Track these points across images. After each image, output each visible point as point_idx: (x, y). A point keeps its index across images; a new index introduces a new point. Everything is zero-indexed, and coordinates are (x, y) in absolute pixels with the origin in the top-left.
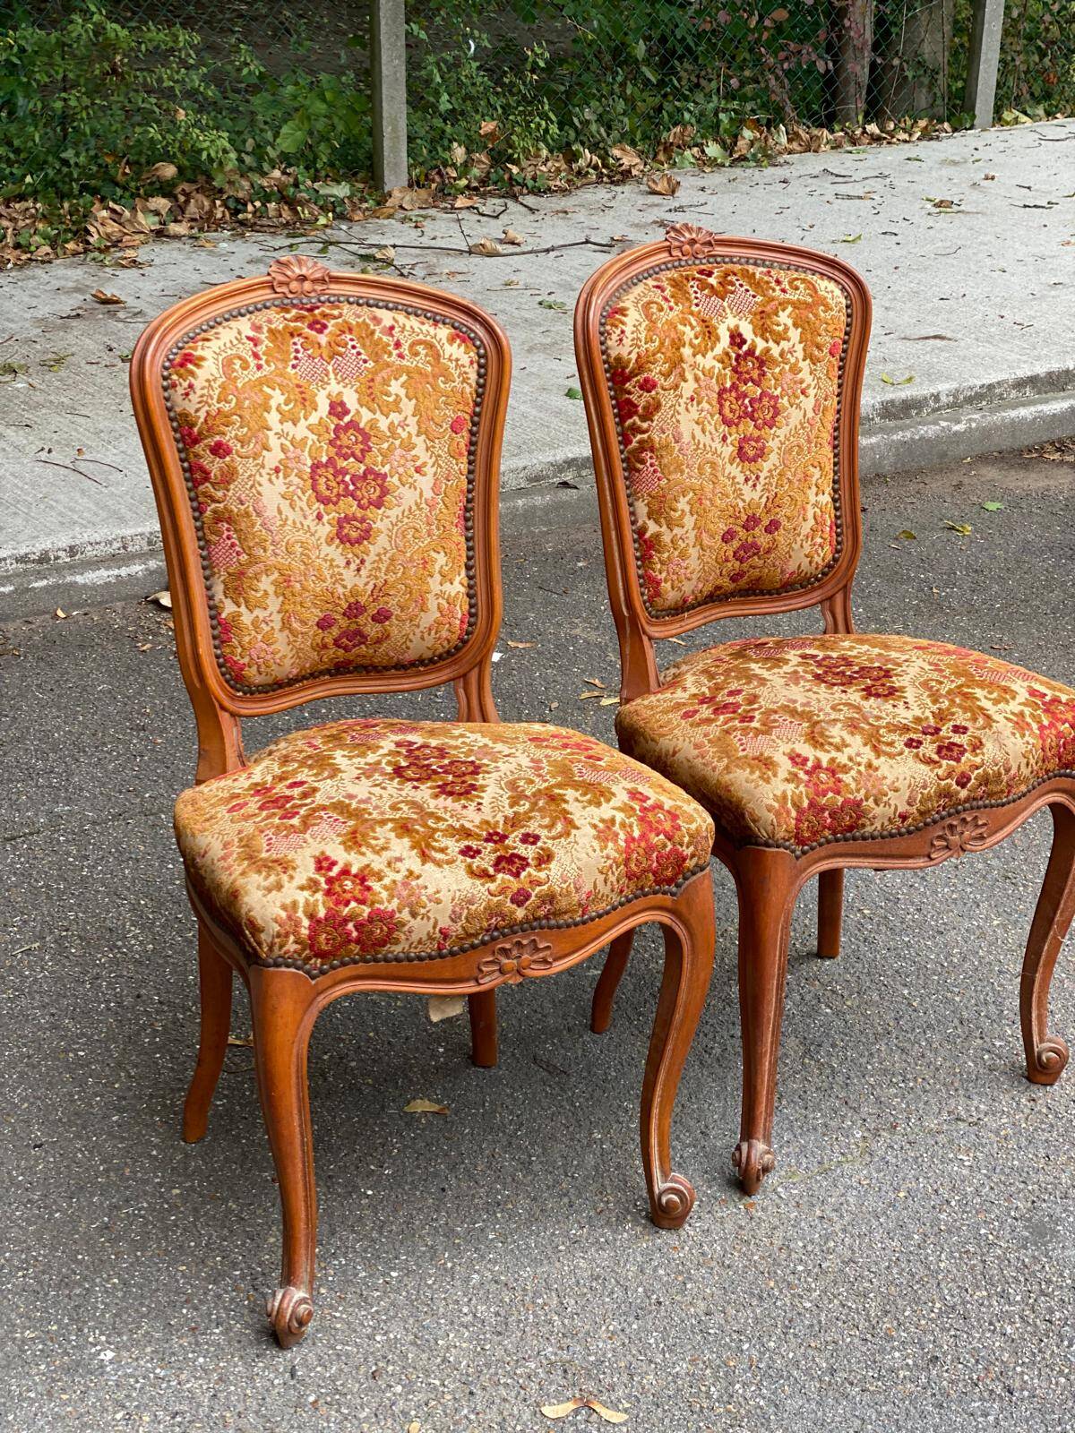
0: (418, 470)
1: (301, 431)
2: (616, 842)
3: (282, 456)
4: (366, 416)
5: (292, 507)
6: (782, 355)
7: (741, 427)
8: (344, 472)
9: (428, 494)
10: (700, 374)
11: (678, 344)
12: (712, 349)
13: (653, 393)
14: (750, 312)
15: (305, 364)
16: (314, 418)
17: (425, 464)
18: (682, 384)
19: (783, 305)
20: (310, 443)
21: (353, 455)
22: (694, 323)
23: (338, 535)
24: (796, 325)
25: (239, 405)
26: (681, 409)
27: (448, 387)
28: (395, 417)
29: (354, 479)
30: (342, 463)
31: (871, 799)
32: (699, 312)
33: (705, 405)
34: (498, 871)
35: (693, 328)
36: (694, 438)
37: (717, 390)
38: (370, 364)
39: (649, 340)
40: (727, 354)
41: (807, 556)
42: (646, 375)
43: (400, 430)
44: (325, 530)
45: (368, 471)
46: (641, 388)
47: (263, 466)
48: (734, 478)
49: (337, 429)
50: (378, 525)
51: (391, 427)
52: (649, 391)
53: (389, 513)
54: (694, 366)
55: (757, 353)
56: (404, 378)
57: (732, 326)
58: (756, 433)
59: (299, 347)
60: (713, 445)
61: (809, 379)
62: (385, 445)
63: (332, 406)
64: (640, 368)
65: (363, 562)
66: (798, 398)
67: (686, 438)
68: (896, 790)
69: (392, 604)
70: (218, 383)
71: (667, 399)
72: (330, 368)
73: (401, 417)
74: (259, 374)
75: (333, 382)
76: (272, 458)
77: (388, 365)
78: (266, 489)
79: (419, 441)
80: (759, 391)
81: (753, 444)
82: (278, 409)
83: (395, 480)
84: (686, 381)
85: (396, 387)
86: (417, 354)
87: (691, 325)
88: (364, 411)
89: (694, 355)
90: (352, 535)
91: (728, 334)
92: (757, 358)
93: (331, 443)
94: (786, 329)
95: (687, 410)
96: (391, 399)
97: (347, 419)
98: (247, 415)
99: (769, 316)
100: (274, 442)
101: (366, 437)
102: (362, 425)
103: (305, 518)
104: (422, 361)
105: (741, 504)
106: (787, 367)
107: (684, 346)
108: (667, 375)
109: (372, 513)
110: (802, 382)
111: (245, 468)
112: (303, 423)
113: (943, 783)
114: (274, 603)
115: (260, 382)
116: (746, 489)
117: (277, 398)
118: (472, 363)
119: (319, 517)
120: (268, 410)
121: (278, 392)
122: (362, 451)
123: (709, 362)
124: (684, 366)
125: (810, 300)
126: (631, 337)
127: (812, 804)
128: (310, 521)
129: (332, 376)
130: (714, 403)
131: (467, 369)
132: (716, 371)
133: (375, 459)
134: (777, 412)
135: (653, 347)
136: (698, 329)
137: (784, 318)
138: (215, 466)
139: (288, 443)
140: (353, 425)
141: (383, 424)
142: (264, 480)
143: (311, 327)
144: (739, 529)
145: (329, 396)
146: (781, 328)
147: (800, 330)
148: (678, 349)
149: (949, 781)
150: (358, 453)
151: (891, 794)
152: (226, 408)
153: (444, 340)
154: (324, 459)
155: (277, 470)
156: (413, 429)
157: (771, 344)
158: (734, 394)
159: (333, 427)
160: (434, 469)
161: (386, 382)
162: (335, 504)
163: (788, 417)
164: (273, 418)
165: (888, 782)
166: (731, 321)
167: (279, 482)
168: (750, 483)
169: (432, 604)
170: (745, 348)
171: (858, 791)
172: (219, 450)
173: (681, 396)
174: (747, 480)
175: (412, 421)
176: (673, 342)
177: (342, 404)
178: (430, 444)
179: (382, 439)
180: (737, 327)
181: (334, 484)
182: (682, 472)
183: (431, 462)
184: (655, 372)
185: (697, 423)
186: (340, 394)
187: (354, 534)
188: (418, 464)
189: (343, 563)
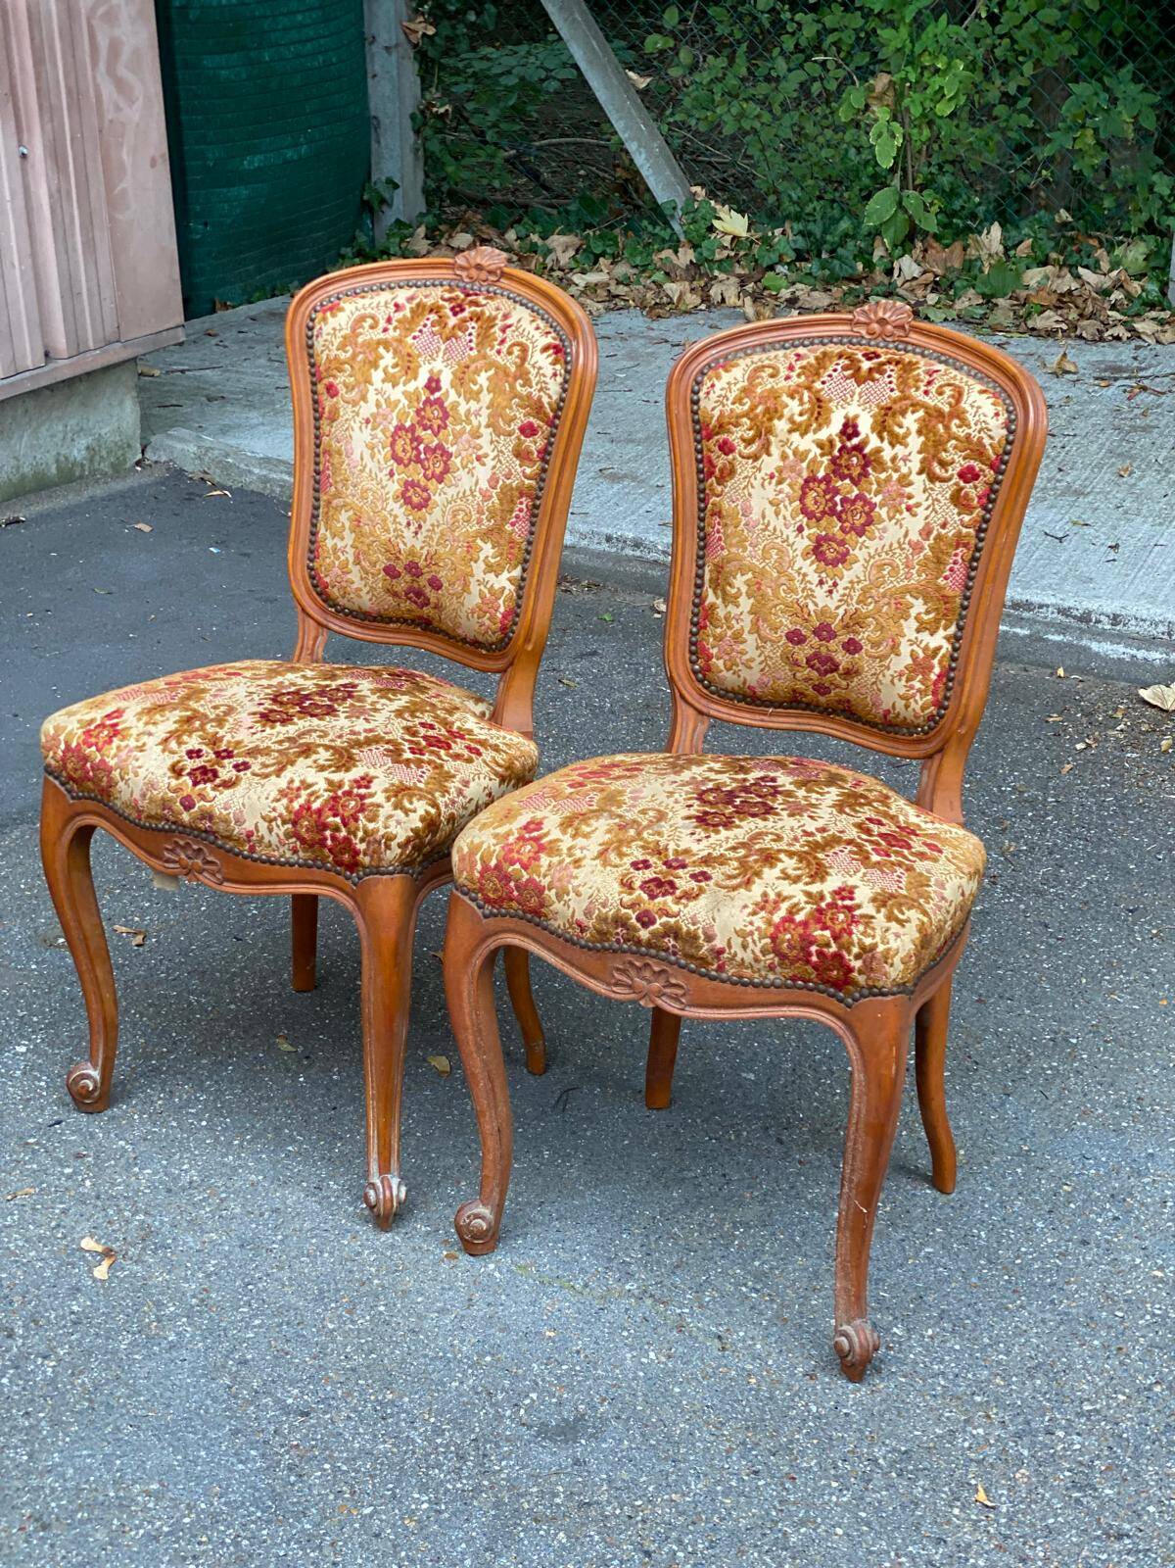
0: (478, 459)
1: (396, 394)
2: (291, 801)
3: (374, 410)
4: (453, 396)
5: (373, 456)
6: (894, 459)
7: (823, 523)
8: (419, 440)
9: (484, 485)
10: (790, 453)
11: (773, 413)
12: (815, 432)
13: (730, 457)
14: (878, 406)
15: (424, 338)
16: (411, 387)
17: (486, 455)
18: (764, 457)
19: (916, 406)
20: (401, 406)
21: (431, 427)
22: (806, 398)
23: (403, 494)
24: (919, 432)
25: (354, 357)
26: (757, 483)
27: (524, 391)
28: (473, 405)
29: (427, 449)
30: (420, 432)
31: (554, 891)
32: (820, 391)
33: (785, 487)
34: (189, 774)
35: (802, 403)
36: (764, 517)
37: (805, 475)
38: (474, 353)
39: (739, 400)
40: (831, 442)
41: (902, 697)
42: (725, 436)
43: (472, 418)
44: (394, 487)
45: (440, 447)
46: (721, 448)
47: (358, 414)
48: (805, 575)
49: (427, 401)
50: (436, 498)
51: (468, 413)
52: (726, 454)
53: (446, 489)
54: (786, 443)
55: (867, 450)
56: (492, 372)
57: (851, 415)
58: (840, 536)
59: (429, 323)
60: (786, 532)
61: (919, 497)
62: (458, 428)
63: (430, 380)
64: (721, 427)
65: (420, 527)
66: (901, 513)
67: (755, 516)
68: (578, 894)
69: (442, 575)
70: (343, 333)
71: (744, 468)
72: (443, 347)
73: (478, 407)
74: (382, 336)
75: (440, 359)
76: (367, 409)
77: (485, 357)
78: (356, 434)
79: (486, 432)
80: (856, 492)
81: (834, 545)
82: (385, 371)
83: (458, 461)
84: (769, 454)
85: (483, 379)
86: (510, 353)
87: (801, 400)
88: (452, 392)
89: (790, 431)
90: (415, 499)
91: (843, 421)
92: (864, 456)
93: (418, 412)
94: (908, 434)
95: (763, 485)
96: (475, 388)
97: (437, 395)
98: (356, 367)
99: (894, 414)
100: (372, 396)
101: (446, 415)
102: (446, 404)
103: (381, 470)
104: (510, 362)
105: (811, 607)
106: (895, 476)
107: (780, 418)
108: (749, 442)
109: (432, 484)
110: (910, 497)
111: (346, 411)
112: (401, 388)
113: (623, 911)
114: (349, 538)
115: (379, 343)
116: (820, 593)
117: (388, 359)
118: (555, 375)
119: (391, 474)
120: (376, 367)
121: (391, 354)
122: (439, 427)
123: (806, 443)
124: (772, 438)
125: (946, 409)
126: (718, 392)
127: (498, 867)
128: (383, 475)
129: (441, 354)
130: (797, 488)
131: (547, 380)
132: (811, 456)
133: (447, 439)
134: (870, 522)
135: (739, 409)
136: (807, 406)
137: (911, 421)
138: (328, 403)
139: (382, 401)
140: (439, 402)
141: (462, 409)
142: (356, 426)
143: (452, 309)
144: (809, 634)
145: (431, 371)
146: (901, 431)
147: (922, 438)
148: (770, 419)
149: (630, 911)
150: (435, 427)
151: (572, 895)
152: (343, 356)
153: (539, 348)
154: (408, 424)
155: (367, 421)
156: (484, 420)
157: (886, 445)
158: (823, 486)
159: (424, 398)
160: (493, 463)
161: (477, 372)
162: (406, 466)
163: (885, 530)
164: (377, 376)
165: (576, 882)
166: (853, 410)
167: (367, 431)
168: (826, 587)
169: (474, 588)
170: (855, 441)
171: (545, 876)
172: (331, 390)
173: (760, 470)
174: (821, 583)
175: (485, 412)
176: (767, 410)
177: (438, 381)
178: (495, 438)
179: (458, 421)
180: (856, 417)
181: (408, 448)
182: (745, 549)
183: (492, 455)
184: (735, 436)
185: (771, 503)
186: (440, 372)
187: (416, 500)
188: (480, 453)
189: (404, 523)
